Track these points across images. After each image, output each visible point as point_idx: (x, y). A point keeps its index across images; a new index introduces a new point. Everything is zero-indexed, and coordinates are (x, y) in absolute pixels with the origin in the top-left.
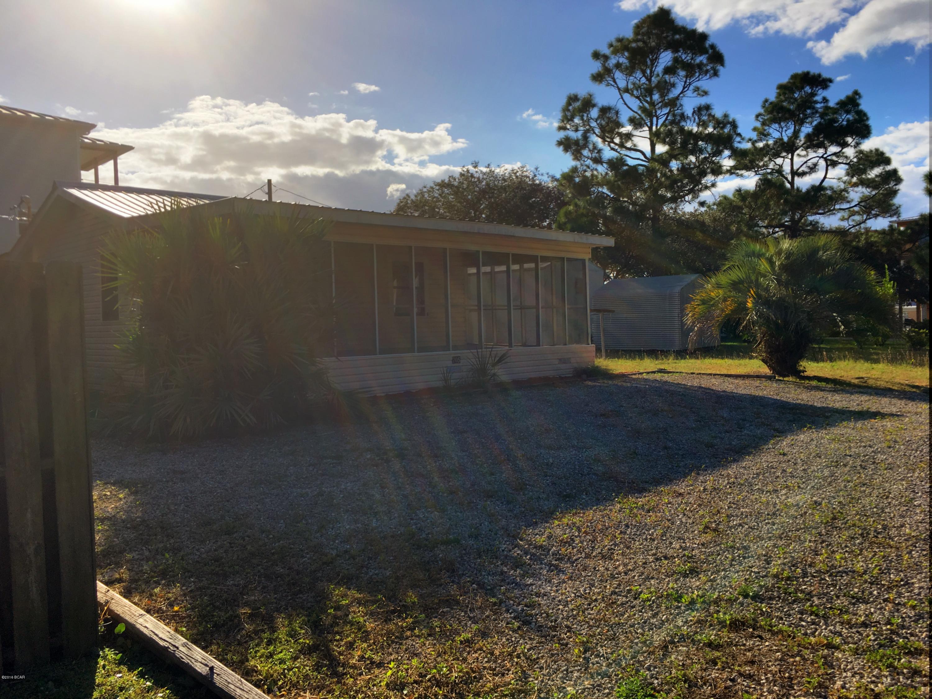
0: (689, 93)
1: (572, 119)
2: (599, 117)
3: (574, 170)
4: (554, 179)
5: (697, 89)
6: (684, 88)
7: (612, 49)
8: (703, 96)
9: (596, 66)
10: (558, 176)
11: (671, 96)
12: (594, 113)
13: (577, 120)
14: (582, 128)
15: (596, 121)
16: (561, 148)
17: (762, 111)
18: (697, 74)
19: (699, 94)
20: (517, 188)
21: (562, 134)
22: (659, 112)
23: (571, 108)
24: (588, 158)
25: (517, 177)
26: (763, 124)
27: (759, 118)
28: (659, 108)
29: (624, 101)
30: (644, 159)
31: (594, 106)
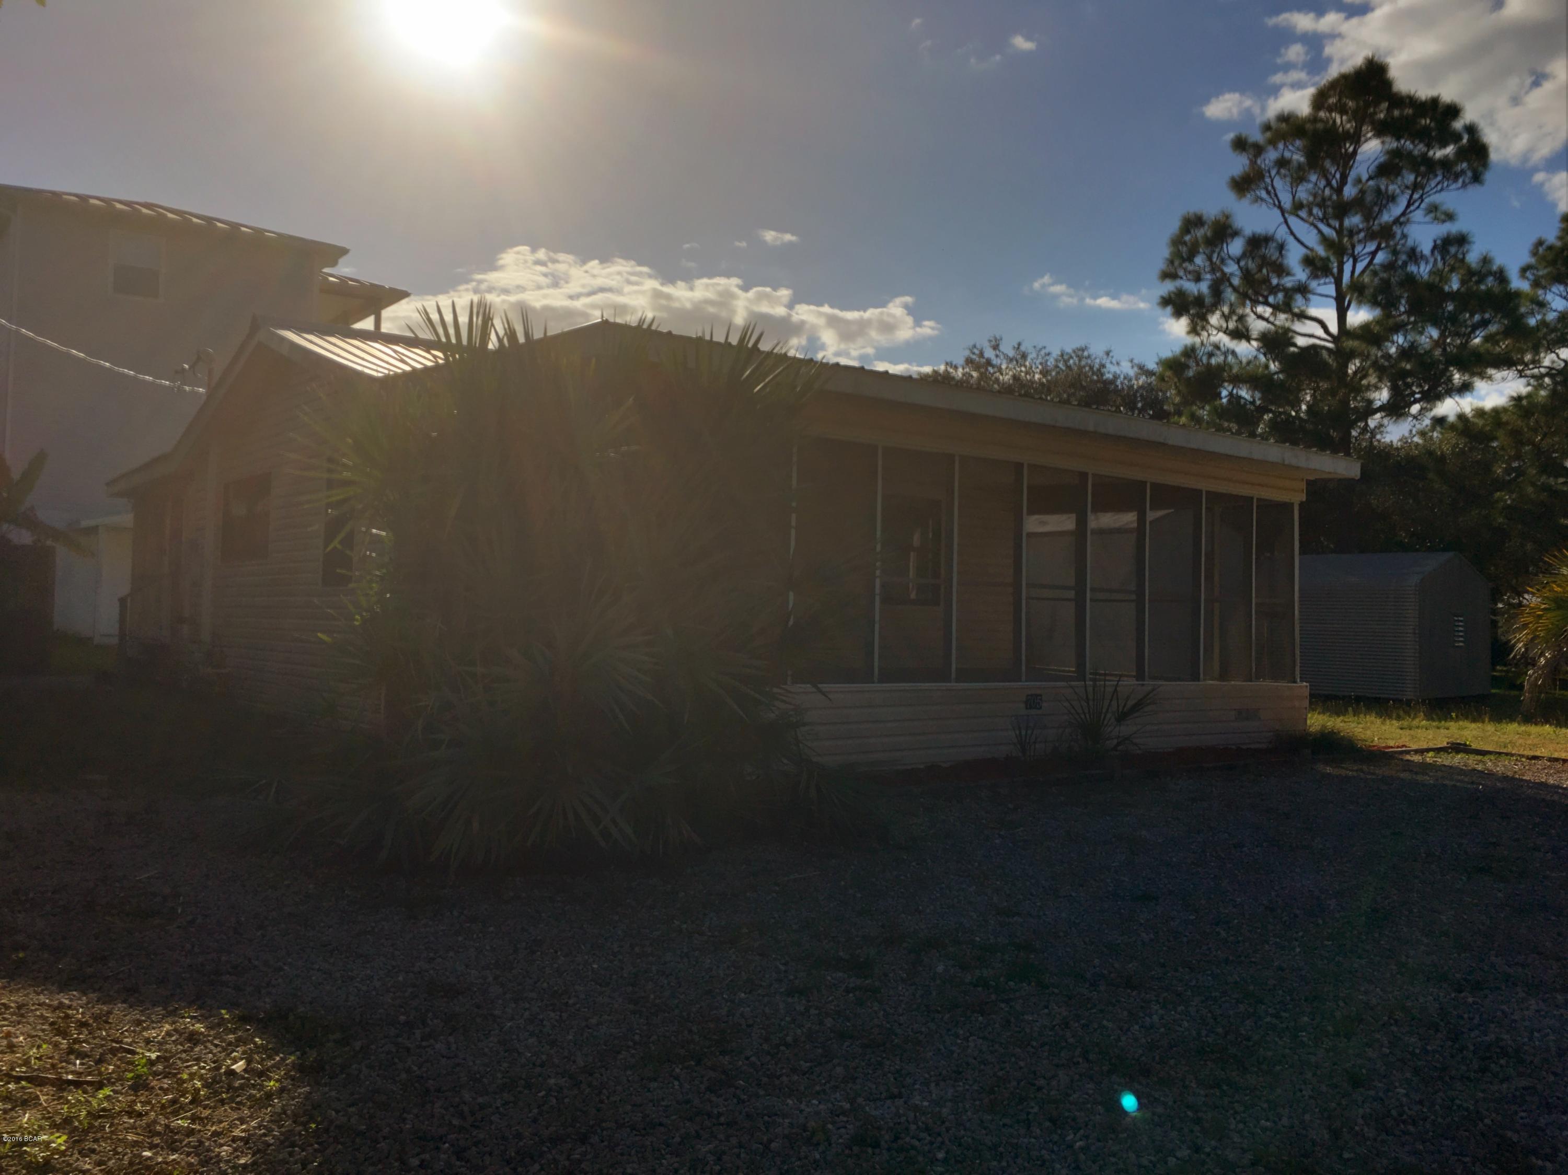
0: (1418, 215)
1: (1190, 258)
2: (1244, 255)
3: (1189, 352)
4: (1143, 370)
5: (1433, 209)
6: (1408, 206)
7: (1268, 134)
8: (1444, 221)
9: (1239, 164)
10: (1152, 365)
11: (1386, 217)
12: (1236, 247)
13: (1199, 260)
14: (1208, 276)
15: (1238, 263)
16: (1169, 309)
17: (1532, 261)
18: (1439, 178)
19: (1436, 218)
20: (1072, 385)
21: (1169, 287)
22: (1358, 249)
23: (1187, 238)
24: (1219, 329)
25: (1069, 367)
26: (1536, 284)
27: (1528, 274)
28: (1360, 241)
29: (1289, 227)
30: (1324, 335)
31: (1236, 234)
